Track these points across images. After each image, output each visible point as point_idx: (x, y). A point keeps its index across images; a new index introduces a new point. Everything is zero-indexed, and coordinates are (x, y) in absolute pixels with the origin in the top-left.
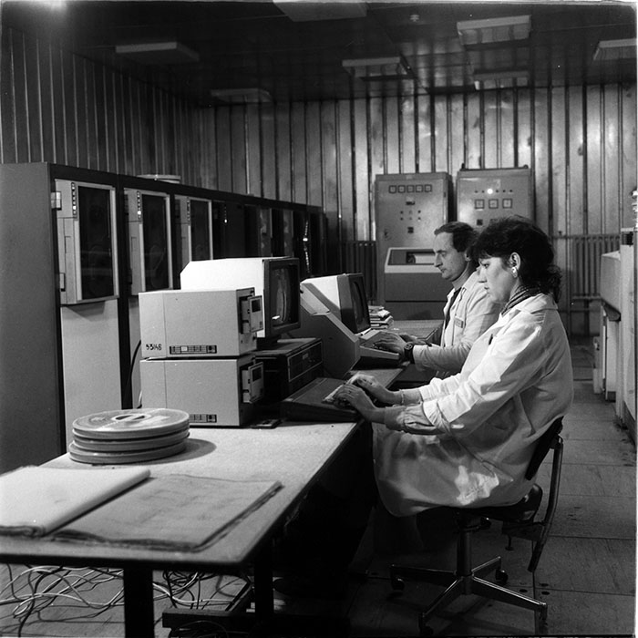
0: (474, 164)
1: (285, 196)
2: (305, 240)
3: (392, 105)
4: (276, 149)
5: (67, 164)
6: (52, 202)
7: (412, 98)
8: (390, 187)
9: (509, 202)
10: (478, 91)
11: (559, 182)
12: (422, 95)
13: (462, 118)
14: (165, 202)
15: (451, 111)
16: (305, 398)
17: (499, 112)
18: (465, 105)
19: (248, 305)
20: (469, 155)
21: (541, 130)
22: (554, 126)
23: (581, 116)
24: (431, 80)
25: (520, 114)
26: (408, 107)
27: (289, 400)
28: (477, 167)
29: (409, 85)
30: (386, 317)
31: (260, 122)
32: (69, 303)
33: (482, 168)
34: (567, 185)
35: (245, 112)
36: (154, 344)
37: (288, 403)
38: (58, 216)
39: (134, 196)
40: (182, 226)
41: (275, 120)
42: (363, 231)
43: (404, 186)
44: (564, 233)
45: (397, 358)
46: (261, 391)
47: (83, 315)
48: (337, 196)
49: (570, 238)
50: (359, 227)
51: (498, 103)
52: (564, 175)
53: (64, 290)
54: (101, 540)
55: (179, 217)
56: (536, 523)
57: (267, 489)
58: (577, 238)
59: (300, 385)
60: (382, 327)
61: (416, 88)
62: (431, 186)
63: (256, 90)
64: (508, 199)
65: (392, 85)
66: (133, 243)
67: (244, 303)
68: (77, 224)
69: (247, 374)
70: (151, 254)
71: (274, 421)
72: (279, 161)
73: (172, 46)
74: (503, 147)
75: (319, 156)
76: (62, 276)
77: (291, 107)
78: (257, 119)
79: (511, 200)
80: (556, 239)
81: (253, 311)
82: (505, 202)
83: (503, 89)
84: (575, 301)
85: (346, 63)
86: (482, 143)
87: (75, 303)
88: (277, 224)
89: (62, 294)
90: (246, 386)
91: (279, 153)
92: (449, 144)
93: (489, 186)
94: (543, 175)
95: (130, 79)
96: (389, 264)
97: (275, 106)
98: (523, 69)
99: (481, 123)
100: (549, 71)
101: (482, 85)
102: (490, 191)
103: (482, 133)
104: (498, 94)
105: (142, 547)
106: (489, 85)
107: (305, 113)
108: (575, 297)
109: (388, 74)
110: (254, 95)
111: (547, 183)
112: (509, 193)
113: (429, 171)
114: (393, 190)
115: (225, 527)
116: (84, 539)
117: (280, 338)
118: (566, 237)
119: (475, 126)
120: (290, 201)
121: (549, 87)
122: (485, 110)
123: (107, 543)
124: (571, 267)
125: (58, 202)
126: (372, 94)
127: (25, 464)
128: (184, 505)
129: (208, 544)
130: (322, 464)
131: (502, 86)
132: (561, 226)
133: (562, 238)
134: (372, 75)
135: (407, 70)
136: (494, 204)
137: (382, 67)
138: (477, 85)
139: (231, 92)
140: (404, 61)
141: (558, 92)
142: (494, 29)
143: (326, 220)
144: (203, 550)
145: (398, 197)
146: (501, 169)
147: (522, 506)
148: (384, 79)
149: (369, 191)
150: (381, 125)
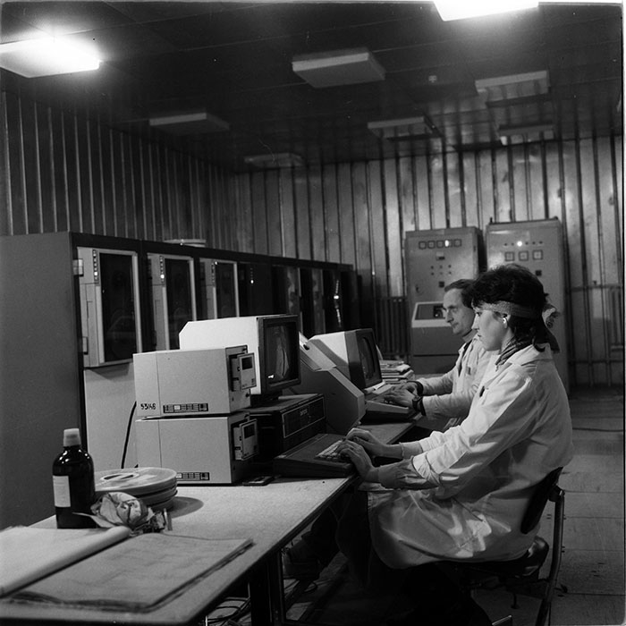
0: (504, 217)
1: (319, 256)
2: (336, 297)
3: (421, 163)
4: (310, 211)
5: (94, 233)
6: (75, 269)
7: (441, 157)
8: (420, 243)
9: (540, 253)
10: (505, 146)
11: (592, 232)
12: (451, 152)
13: (490, 173)
14: (188, 265)
15: (480, 166)
16: (300, 454)
17: (527, 166)
18: (493, 160)
19: (239, 362)
20: (500, 209)
21: (570, 182)
22: (583, 177)
23: (610, 166)
24: (458, 137)
25: (548, 167)
26: (437, 164)
27: (282, 456)
28: (508, 220)
29: (437, 144)
30: (405, 371)
31: (294, 185)
32: (92, 366)
33: (513, 221)
34: (600, 235)
35: (279, 176)
36: (148, 403)
37: (282, 459)
38: (81, 282)
39: (157, 261)
40: (208, 287)
41: (308, 183)
42: (396, 287)
43: (433, 241)
44: (599, 283)
45: (406, 412)
46: (255, 447)
47: (108, 377)
48: (370, 255)
49: (605, 287)
50: (392, 284)
51: (526, 157)
52: (596, 224)
53: (87, 353)
54: (56, 601)
55: (204, 279)
56: (541, 580)
57: (237, 546)
58: (611, 287)
59: (297, 441)
60: (402, 381)
61: (444, 146)
62: (461, 241)
63: (287, 155)
64: (538, 251)
65: (420, 144)
66: (156, 307)
67: (234, 360)
68: (98, 289)
69: (238, 431)
70: (175, 316)
71: (267, 478)
72: (313, 222)
73: (201, 116)
74: (533, 199)
75: (351, 216)
76: (84, 341)
77: (323, 170)
78: (290, 181)
79: (542, 251)
80: (591, 289)
81: (244, 368)
82: (536, 254)
83: (531, 143)
84: (613, 350)
85: (371, 125)
86: (512, 197)
87: (97, 365)
88: (306, 283)
89: (85, 357)
90: (238, 443)
91: (313, 213)
92: (479, 198)
93: (518, 239)
94: (575, 226)
95: (166, 150)
96: (417, 318)
97: (307, 170)
98: (549, 122)
99: (510, 177)
100: (576, 124)
101: (509, 140)
102: (520, 244)
103: (512, 187)
104: (526, 148)
105: (95, 608)
106: (516, 140)
107: (337, 175)
108: (613, 347)
109: (416, 133)
110: (286, 160)
111: (579, 234)
112: (539, 245)
113: (460, 225)
114: (423, 245)
115: (182, 587)
116: (40, 601)
117: (282, 395)
118: (601, 287)
119: (504, 180)
120: (324, 260)
121: (577, 140)
122: (514, 164)
123: (62, 605)
124: (608, 316)
125: (80, 269)
126: (401, 154)
127: (14, 524)
128: (151, 564)
129: (160, 604)
130: (301, 521)
131: (529, 140)
132: (595, 275)
133: (596, 287)
134: (400, 135)
135: (432, 129)
136: (524, 256)
137: (410, 127)
138: (504, 140)
139: (264, 157)
140: (428, 121)
141: (586, 144)
142: (519, 85)
143: (359, 278)
144: (154, 610)
145: (429, 252)
146: (533, 221)
147: (525, 560)
148: (412, 138)
149: (402, 248)
150: (411, 183)
